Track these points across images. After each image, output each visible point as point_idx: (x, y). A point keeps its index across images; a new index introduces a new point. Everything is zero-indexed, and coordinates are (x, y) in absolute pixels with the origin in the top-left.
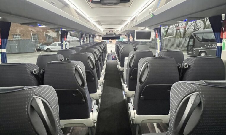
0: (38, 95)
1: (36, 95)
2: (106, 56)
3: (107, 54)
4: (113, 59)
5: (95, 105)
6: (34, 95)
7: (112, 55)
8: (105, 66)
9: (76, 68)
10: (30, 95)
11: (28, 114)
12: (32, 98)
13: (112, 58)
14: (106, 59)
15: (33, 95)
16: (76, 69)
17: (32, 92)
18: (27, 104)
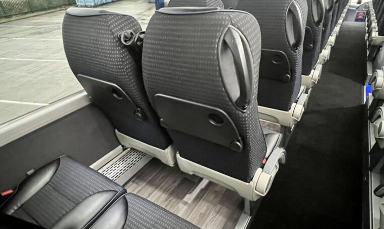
0: (237, 26)
1: (232, 24)
2: (345, 10)
3: (347, 7)
4: (356, 20)
5: (303, 94)
6: (230, 23)
7: (357, 11)
8: (337, 29)
9: (292, 9)
10: (225, 23)
11: (218, 54)
12: (227, 29)
13: (357, 17)
14: (343, 15)
15: (228, 24)
16: (290, 10)
17: (228, 18)
18: (219, 38)
